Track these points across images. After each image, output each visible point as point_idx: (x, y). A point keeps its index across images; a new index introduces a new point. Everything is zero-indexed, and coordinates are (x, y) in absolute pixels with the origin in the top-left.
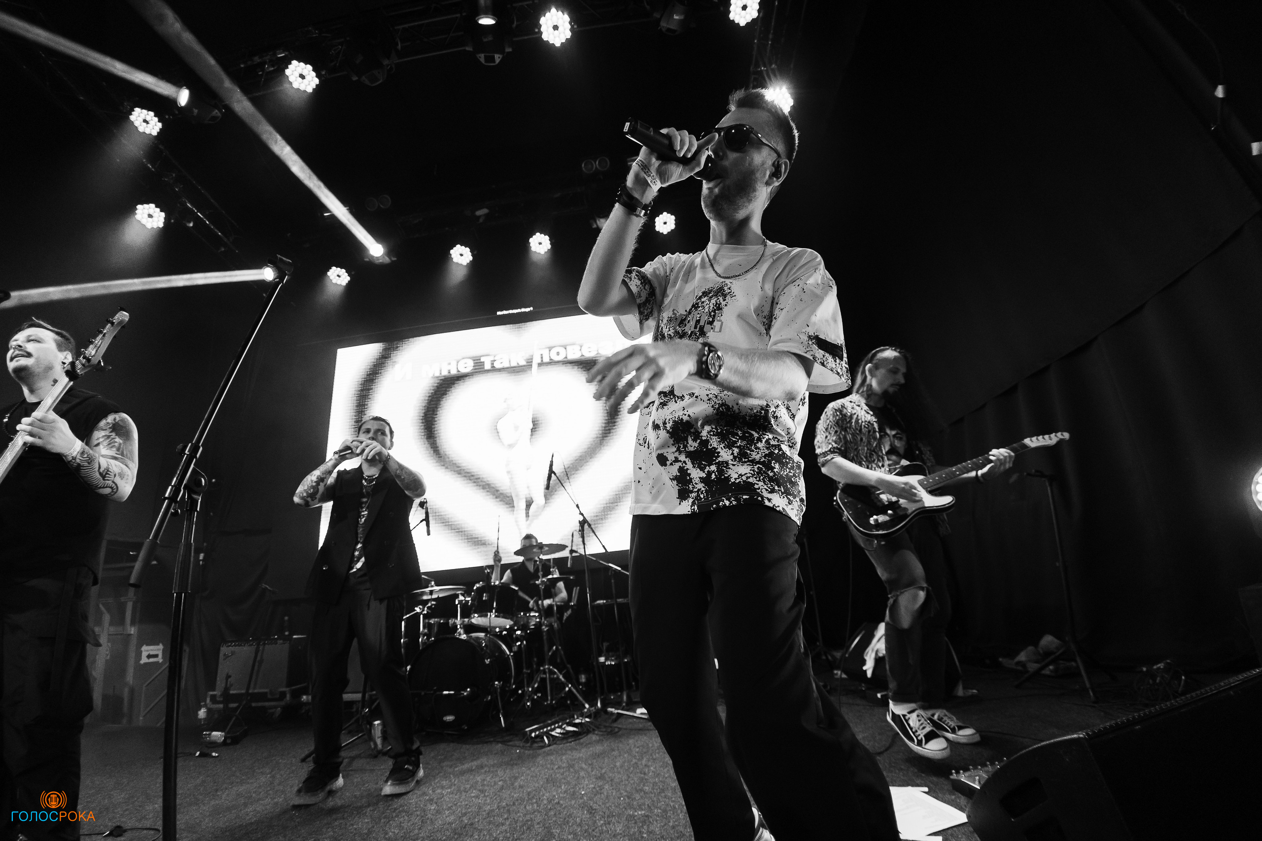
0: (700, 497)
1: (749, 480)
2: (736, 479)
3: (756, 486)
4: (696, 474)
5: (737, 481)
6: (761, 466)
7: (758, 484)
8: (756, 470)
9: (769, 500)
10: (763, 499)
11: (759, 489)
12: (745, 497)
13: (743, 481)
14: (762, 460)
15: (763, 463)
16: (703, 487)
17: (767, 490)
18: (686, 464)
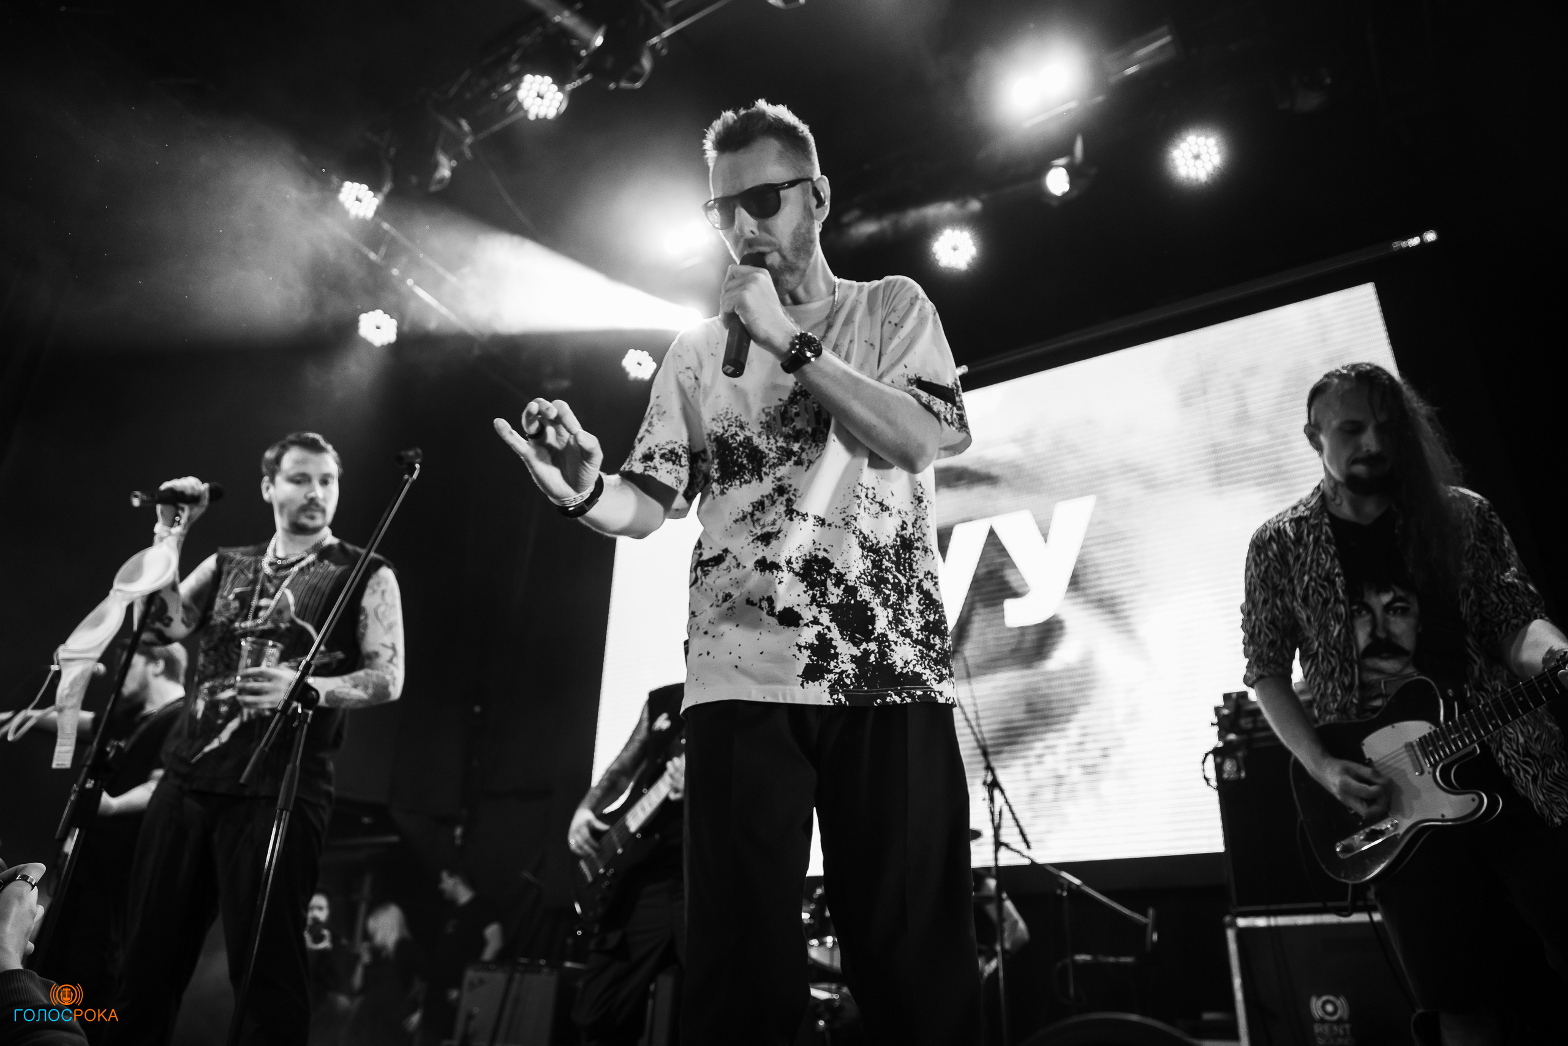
0: (846, 683)
1: (916, 670)
3: (924, 677)
5: (904, 670)
6: (921, 648)
8: (918, 653)
12: (917, 692)
13: (911, 672)
14: (920, 638)
15: (922, 643)
18: (830, 631)
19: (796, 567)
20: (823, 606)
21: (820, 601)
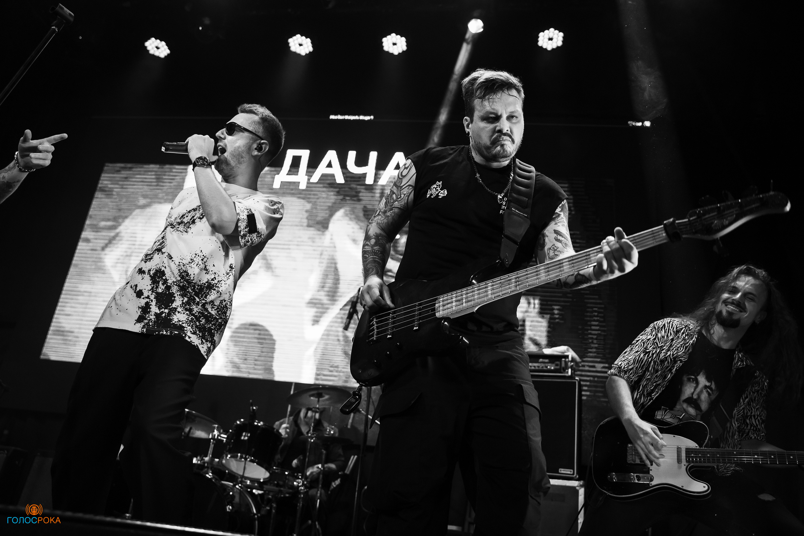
0: (149, 324)
1: (183, 325)
2: (175, 322)
3: (185, 329)
4: (154, 309)
5: (176, 323)
6: (194, 318)
7: (187, 328)
8: (190, 319)
9: (189, 337)
10: (185, 335)
11: (186, 330)
12: (176, 332)
13: (179, 324)
14: (196, 314)
15: (196, 316)
16: (154, 319)
17: (191, 332)
18: (152, 302)
19: (152, 273)
20: (154, 292)
21: (154, 290)
